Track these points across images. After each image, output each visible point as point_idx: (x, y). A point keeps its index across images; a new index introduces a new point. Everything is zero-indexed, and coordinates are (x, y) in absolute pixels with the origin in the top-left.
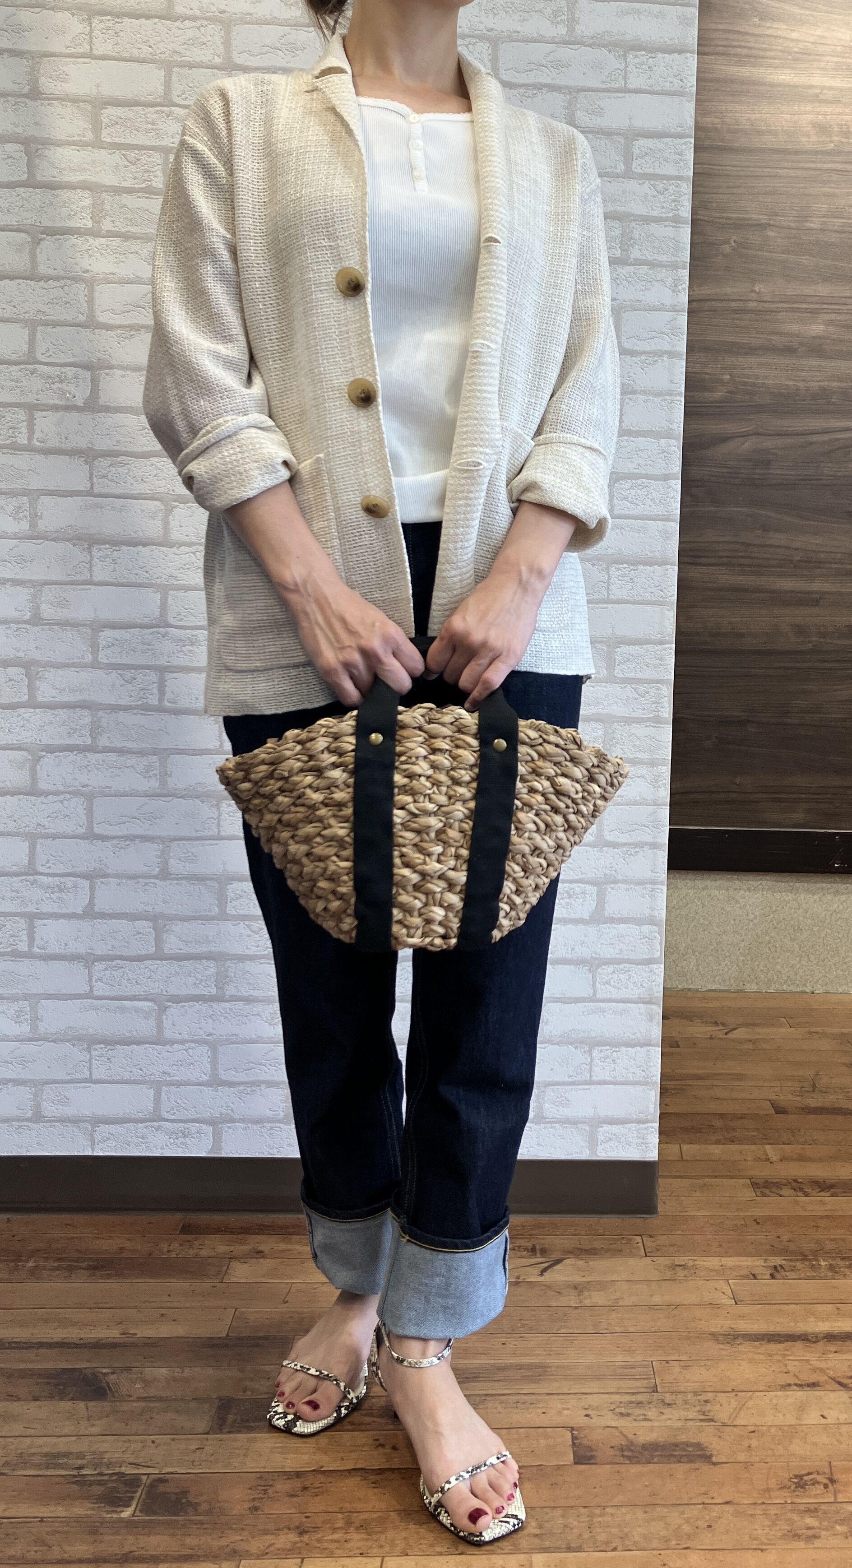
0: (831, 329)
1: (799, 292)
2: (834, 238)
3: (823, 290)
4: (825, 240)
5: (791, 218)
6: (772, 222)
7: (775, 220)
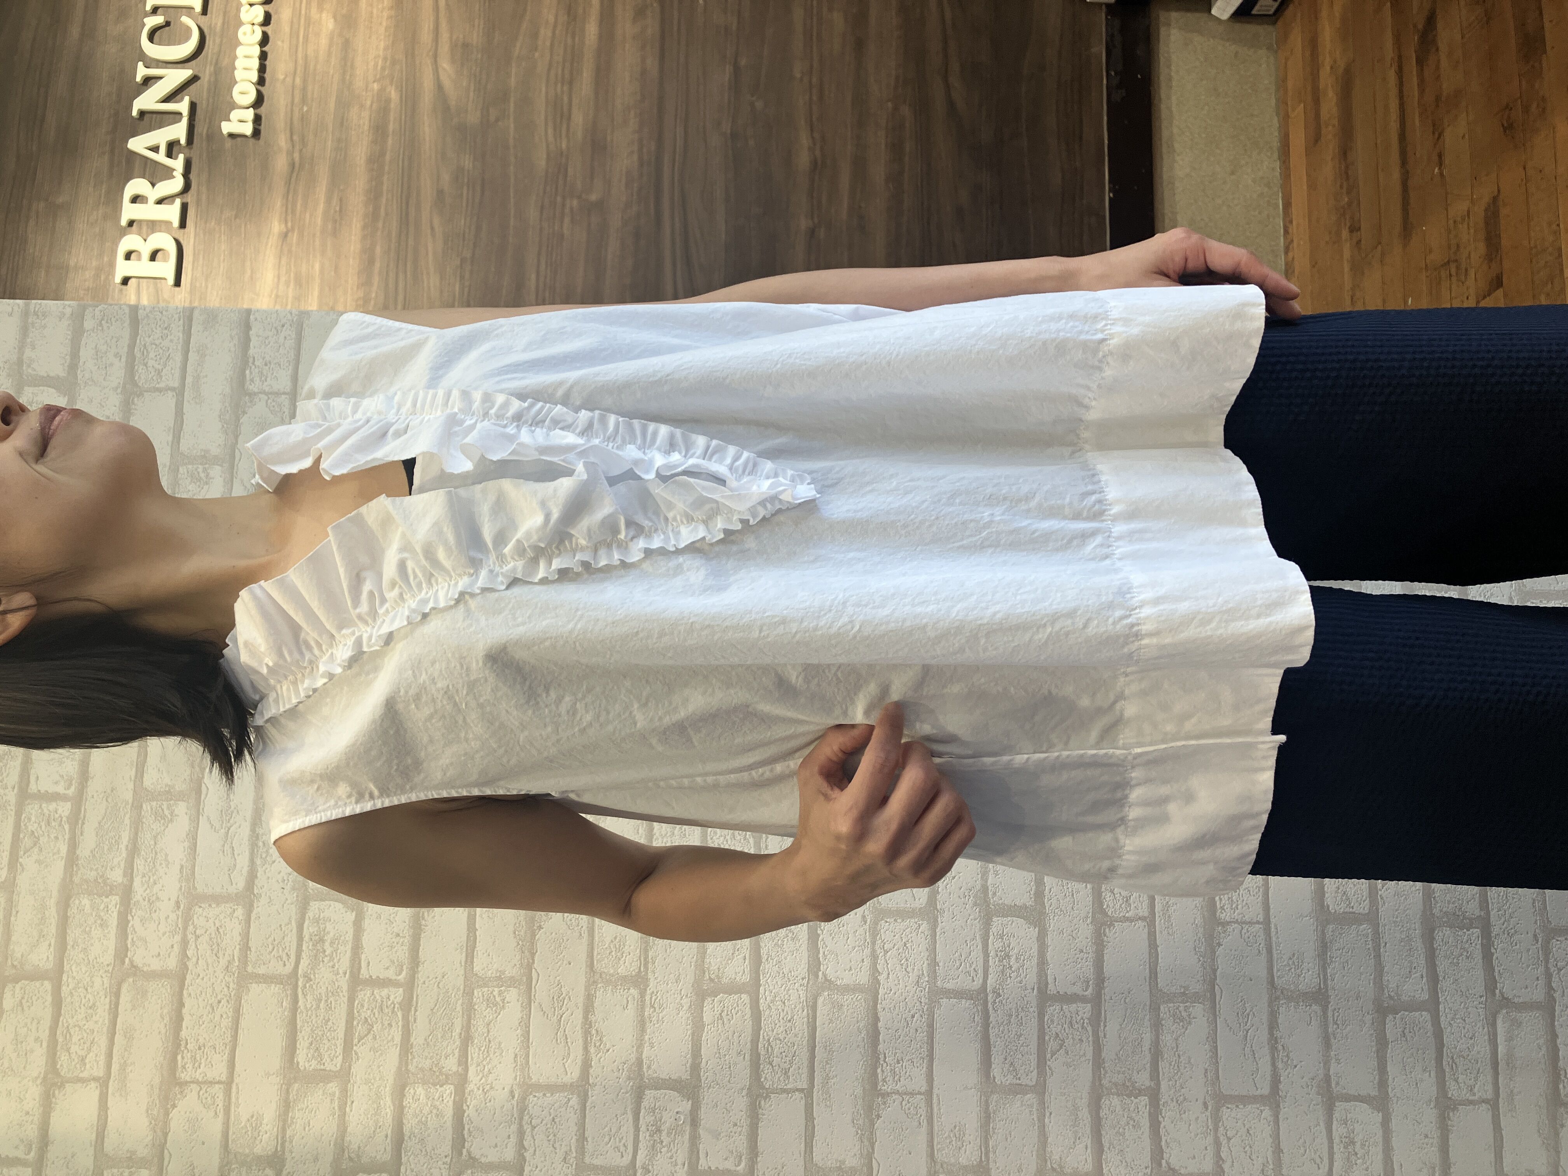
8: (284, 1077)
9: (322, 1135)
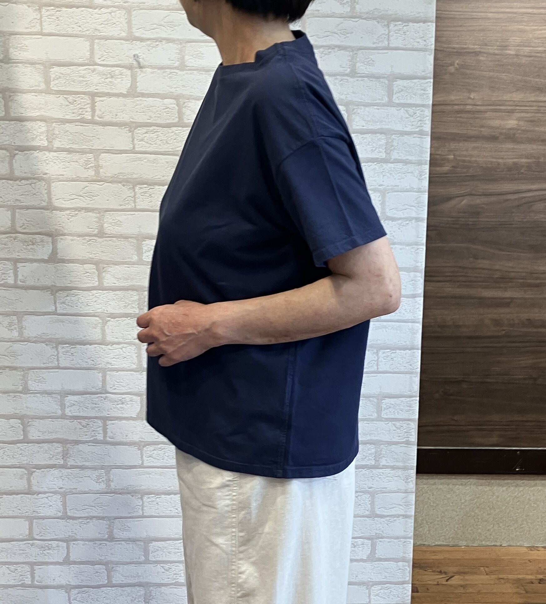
0: (521, 123)
1: (500, 98)
2: (524, 60)
3: (517, 97)
4: (518, 62)
5: (495, 48)
6: (482, 50)
7: (485, 49)
8: (46, 62)
9: (20, 82)
